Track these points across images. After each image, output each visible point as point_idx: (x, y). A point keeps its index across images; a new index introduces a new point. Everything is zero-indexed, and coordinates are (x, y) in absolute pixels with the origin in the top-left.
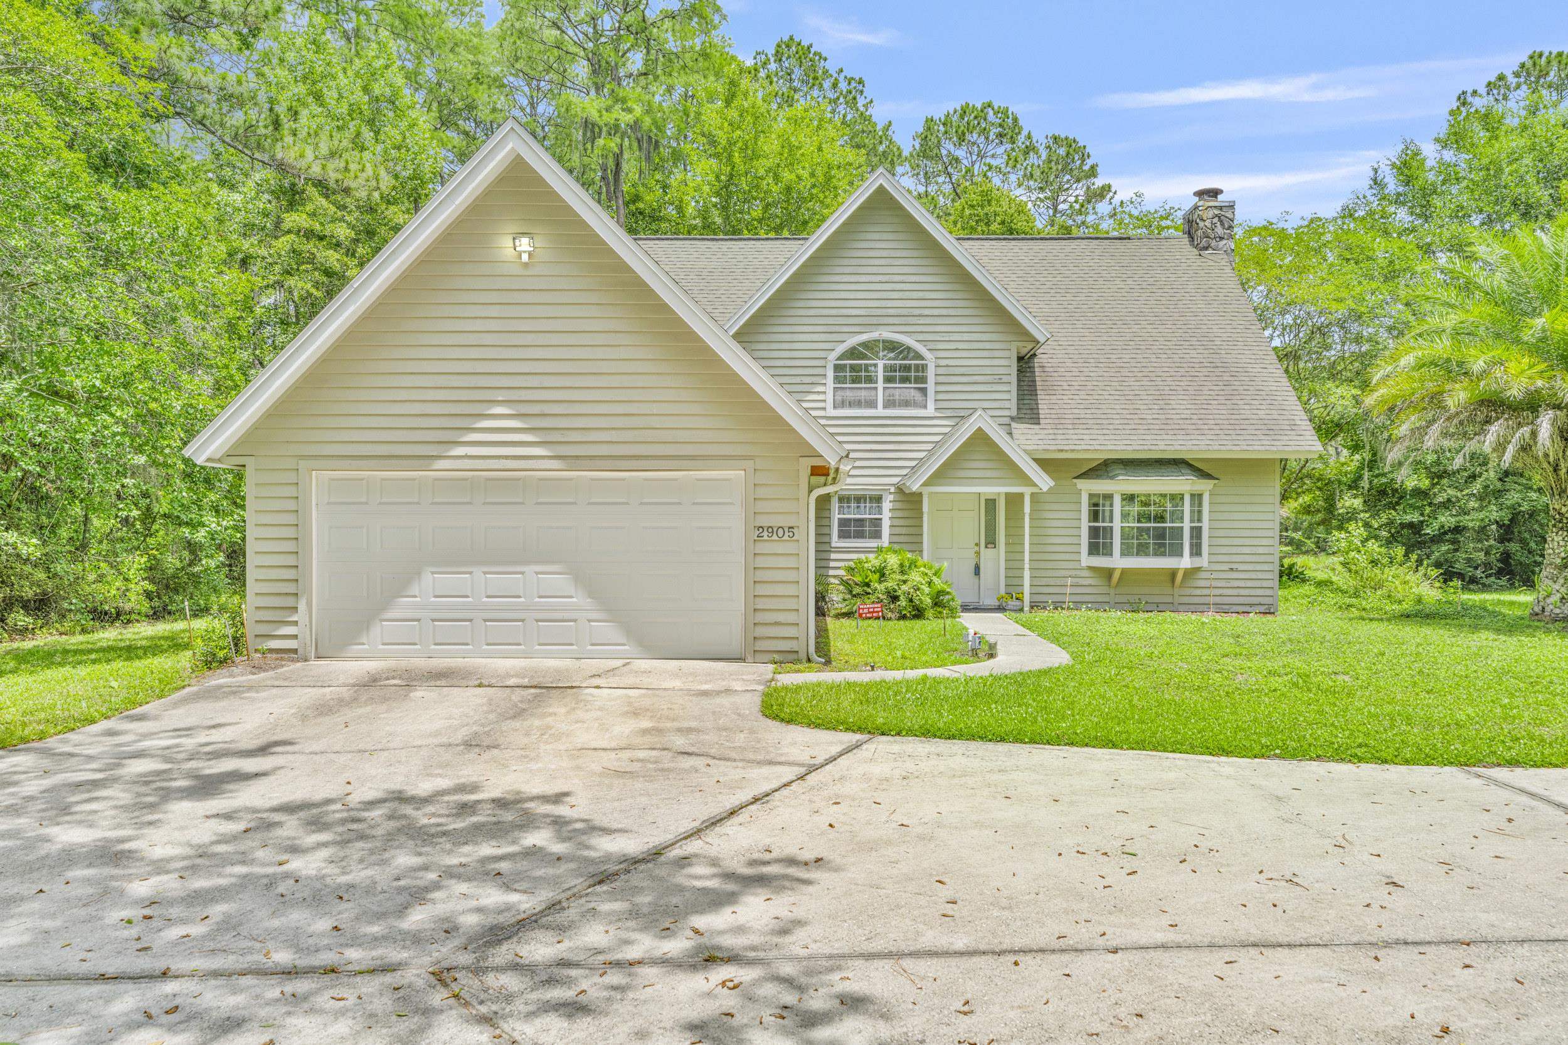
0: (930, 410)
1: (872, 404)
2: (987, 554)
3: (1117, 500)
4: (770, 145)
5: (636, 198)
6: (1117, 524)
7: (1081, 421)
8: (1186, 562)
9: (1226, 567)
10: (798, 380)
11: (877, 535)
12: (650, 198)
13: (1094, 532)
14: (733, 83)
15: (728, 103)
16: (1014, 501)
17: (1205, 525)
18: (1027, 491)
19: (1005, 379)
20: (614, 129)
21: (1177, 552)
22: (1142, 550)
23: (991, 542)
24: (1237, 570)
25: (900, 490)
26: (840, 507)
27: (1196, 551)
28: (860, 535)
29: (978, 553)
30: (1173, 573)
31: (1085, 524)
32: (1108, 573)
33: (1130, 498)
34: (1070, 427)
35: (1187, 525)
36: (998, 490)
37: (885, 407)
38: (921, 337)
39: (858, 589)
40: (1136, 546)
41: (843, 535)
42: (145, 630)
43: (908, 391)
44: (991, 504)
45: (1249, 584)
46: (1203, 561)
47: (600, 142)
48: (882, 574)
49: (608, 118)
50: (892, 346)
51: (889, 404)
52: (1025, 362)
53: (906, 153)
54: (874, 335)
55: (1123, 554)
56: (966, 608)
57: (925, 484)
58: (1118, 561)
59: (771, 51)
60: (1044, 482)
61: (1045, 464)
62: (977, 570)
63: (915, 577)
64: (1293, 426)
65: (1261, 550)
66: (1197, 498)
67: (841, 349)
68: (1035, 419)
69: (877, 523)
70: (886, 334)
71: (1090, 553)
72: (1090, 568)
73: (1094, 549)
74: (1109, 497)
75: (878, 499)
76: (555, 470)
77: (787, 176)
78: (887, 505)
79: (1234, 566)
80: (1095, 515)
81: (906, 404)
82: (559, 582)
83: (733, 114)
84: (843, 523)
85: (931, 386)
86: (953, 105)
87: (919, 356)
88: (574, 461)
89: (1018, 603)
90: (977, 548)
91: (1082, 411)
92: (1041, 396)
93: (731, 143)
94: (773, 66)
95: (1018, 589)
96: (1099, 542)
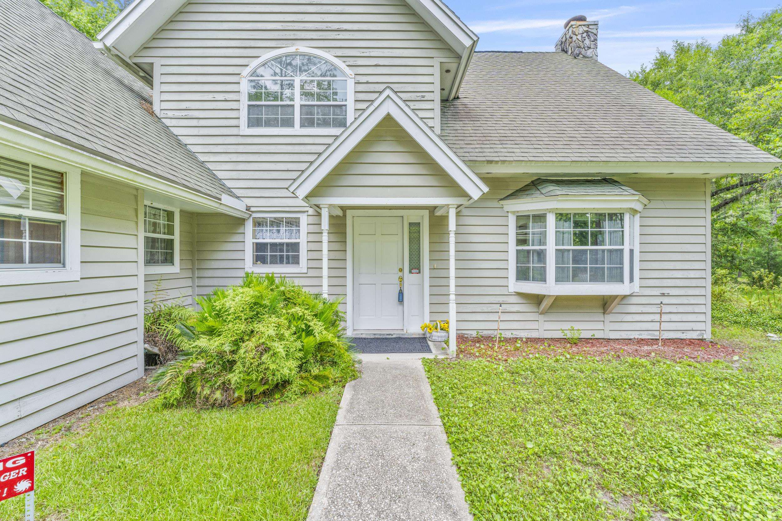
1: (288, 122)
2: (411, 281)
3: (551, 219)
6: (550, 247)
7: (508, 139)
8: (626, 288)
9: (657, 292)
10: (210, 97)
11: (296, 260)
13: (523, 256)
17: (637, 248)
18: (453, 201)
19: (428, 96)
21: (617, 277)
22: (578, 275)
23: (415, 267)
24: (668, 295)
26: (254, 231)
28: (277, 260)
29: (401, 279)
31: (513, 248)
32: (539, 299)
33: (562, 217)
34: (498, 142)
35: (627, 248)
37: (302, 126)
38: (340, 52)
41: (260, 259)
43: (327, 108)
44: (415, 227)
45: (681, 309)
46: (635, 286)
50: (309, 62)
51: (306, 122)
54: (290, 50)
55: (558, 280)
58: (552, 287)
62: (401, 297)
65: (692, 274)
67: (255, 64)
69: (295, 247)
70: (303, 49)
71: (518, 278)
72: (519, 294)
73: (523, 274)
74: (540, 218)
75: (295, 222)
78: (304, 229)
79: (666, 291)
80: (523, 238)
81: (324, 122)
84: (260, 247)
85: (350, 104)
87: (337, 72)
89: (443, 334)
90: (400, 274)
91: (508, 132)
95: (443, 317)
96: (529, 266)
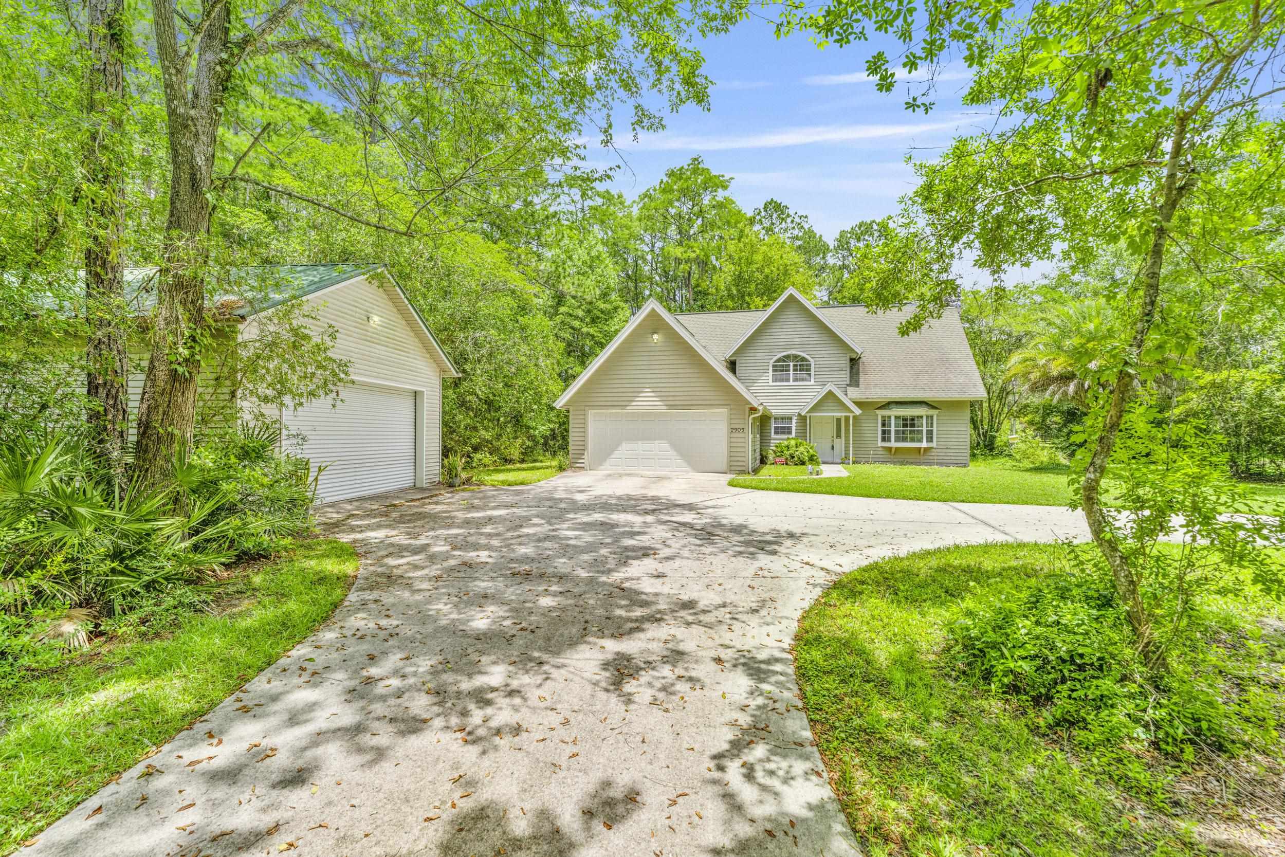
0: (812, 382)
1: (788, 380)
2: (837, 441)
3: (893, 419)
4: (758, 257)
5: (698, 286)
6: (893, 429)
7: (877, 386)
8: (924, 444)
9: (945, 447)
10: (757, 371)
11: (790, 433)
12: (704, 285)
13: (884, 432)
14: (742, 231)
15: (739, 240)
16: (847, 418)
17: (935, 429)
18: (851, 415)
19: (845, 369)
20: (688, 261)
21: (920, 441)
22: (904, 440)
23: (839, 436)
24: (951, 449)
25: (799, 415)
26: (775, 422)
27: (930, 439)
28: (783, 433)
29: (833, 441)
30: (919, 449)
31: (880, 428)
32: (890, 449)
33: (897, 418)
34: (873, 388)
35: (925, 429)
36: (842, 415)
37: (793, 381)
38: (808, 353)
39: (779, 453)
40: (901, 437)
41: (776, 433)
42: (518, 465)
43: (804, 374)
44: (839, 420)
45: (955, 454)
46: (934, 444)
47: (682, 266)
48: (788, 447)
49: (685, 256)
50: (796, 357)
51: (795, 380)
52: (854, 362)
53: (831, 247)
54: (789, 353)
55: (896, 441)
56: (824, 463)
57: (808, 412)
58: (893, 444)
59: (761, 207)
60: (858, 411)
61: (859, 404)
62: (833, 448)
63: (801, 449)
64: (975, 386)
65: (961, 440)
66: (930, 418)
67: (775, 358)
68: (858, 386)
69: (790, 428)
70: (794, 352)
71: (883, 441)
72: (883, 447)
73: (884, 439)
74: (889, 417)
75: (791, 419)
76: (664, 409)
77: (767, 271)
78: (794, 421)
79: (950, 447)
80: (883, 425)
81: (802, 380)
82: (666, 446)
83: (741, 245)
84: (776, 428)
85: (812, 373)
86: (855, 222)
87: (807, 360)
88: (671, 406)
89: (849, 461)
90: (832, 439)
91: (879, 382)
92: (861, 375)
93: (740, 259)
94: (763, 214)
95: (848, 455)
96: (885, 436)
